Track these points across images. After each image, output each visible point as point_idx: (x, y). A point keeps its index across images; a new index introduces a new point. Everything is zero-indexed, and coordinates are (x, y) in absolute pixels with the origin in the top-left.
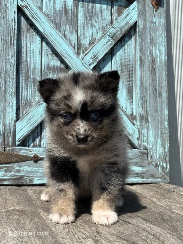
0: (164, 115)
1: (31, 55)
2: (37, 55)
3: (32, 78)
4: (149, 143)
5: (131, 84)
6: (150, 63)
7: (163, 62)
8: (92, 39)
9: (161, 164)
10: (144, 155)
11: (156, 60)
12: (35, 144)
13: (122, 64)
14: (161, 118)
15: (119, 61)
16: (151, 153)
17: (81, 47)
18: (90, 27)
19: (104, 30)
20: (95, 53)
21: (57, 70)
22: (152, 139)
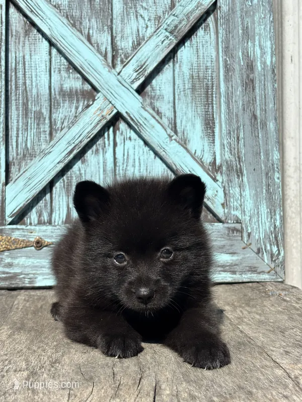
0: (273, 160)
1: (31, 75)
2: (43, 73)
3: (34, 111)
4: (244, 212)
5: (210, 110)
6: (244, 70)
7: (269, 67)
8: (137, 39)
9: (268, 248)
10: (235, 232)
11: (254, 64)
12: (41, 220)
13: (193, 77)
14: (266, 166)
15: (187, 73)
16: (249, 228)
17: (119, 53)
18: (133, 17)
19: (159, 21)
20: (140, 62)
21: (77, 95)
22: (249, 204)
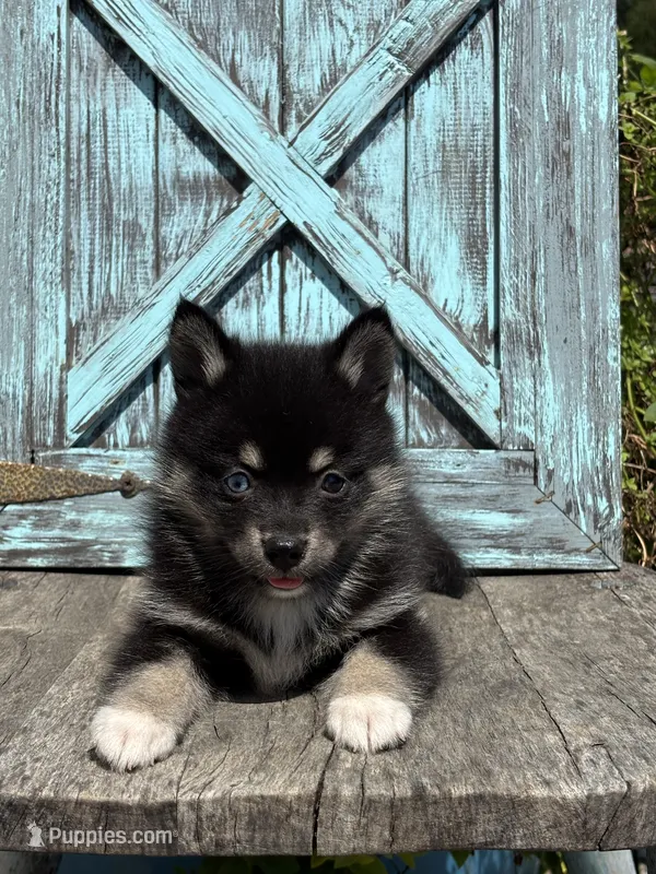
0: (605, 322)
1: (119, 147)
2: (140, 143)
3: (124, 222)
4: (540, 428)
5: (479, 217)
6: (550, 133)
7: (603, 126)
8: (330, 70)
9: (590, 502)
10: (521, 468)
11: (571, 120)
12: (136, 438)
13: (444, 146)
14: (589, 334)
15: (434, 139)
16: (551, 461)
17: (293, 99)
18: (323, 25)
19: (376, 32)
20: (336, 118)
21: (208, 188)
22: (552, 412)
